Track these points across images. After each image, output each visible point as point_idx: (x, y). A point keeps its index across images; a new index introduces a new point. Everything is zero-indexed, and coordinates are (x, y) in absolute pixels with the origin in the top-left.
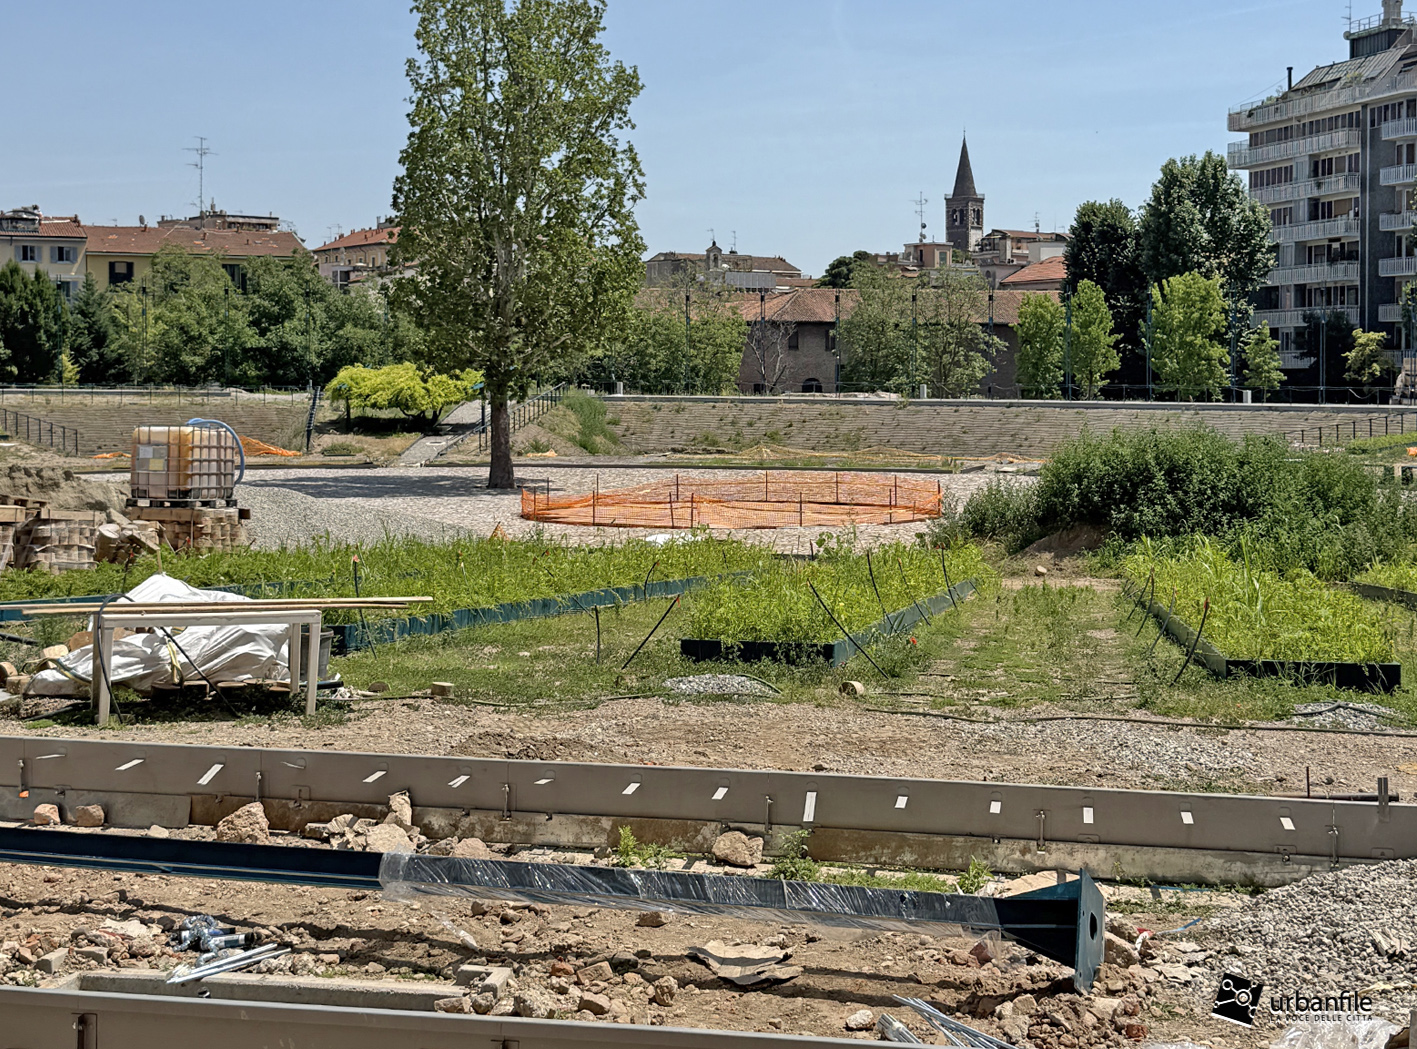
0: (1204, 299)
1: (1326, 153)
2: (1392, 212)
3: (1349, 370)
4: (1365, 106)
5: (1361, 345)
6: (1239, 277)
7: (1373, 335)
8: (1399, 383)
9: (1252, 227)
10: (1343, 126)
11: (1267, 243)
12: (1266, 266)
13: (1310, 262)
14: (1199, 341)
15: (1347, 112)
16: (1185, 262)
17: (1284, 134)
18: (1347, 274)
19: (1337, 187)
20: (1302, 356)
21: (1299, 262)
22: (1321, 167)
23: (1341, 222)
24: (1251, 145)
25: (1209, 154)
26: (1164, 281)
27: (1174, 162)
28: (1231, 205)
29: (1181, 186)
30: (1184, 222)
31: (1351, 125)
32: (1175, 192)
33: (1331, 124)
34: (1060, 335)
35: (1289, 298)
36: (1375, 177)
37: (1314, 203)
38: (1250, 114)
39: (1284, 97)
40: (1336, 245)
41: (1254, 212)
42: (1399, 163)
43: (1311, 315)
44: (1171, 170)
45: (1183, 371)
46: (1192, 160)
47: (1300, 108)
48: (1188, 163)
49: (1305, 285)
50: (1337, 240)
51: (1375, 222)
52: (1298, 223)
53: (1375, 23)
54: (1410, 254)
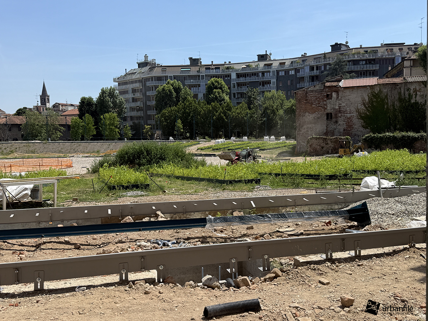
0: (114, 119)
1: (135, 88)
2: (149, 101)
3: (144, 134)
4: (142, 78)
5: (146, 128)
6: (119, 114)
7: (148, 126)
8: (155, 136)
9: (121, 103)
10: (138, 82)
11: (125, 107)
12: (125, 112)
13: (133, 111)
14: (113, 128)
15: (139, 79)
16: (108, 111)
17: (126, 83)
18: (141, 114)
19: (138, 95)
20: (133, 131)
21: (130, 111)
22: (134, 91)
23: (139, 103)
24: (118, 85)
25: (111, 87)
26: (104, 114)
27: (104, 88)
28: (117, 98)
29: (106, 94)
30: (107, 102)
31: (140, 82)
32: (104, 95)
33: (135, 82)
34: (81, 126)
35: (129, 119)
36: (145, 93)
37: (133, 99)
38: (118, 79)
39: (125, 75)
40: (138, 108)
41: (122, 100)
42: (150, 91)
43: (134, 122)
44: (103, 90)
45: (110, 134)
46: (107, 88)
47: (129, 78)
48: (107, 89)
49: (132, 116)
50: (138, 106)
51: (146, 103)
52: (130, 103)
53: (143, 61)
54: (153, 110)
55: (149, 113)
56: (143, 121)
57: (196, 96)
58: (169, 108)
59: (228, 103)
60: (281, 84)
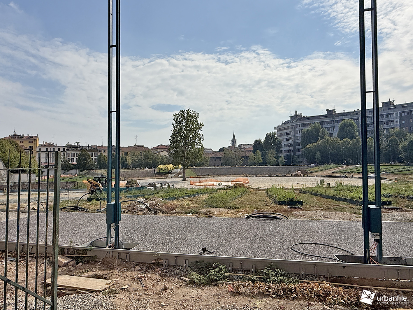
1: (288, 132)
2: (297, 140)
4: (293, 126)
7: (296, 156)
10: (290, 128)
13: (286, 147)
15: (291, 126)
17: (282, 130)
18: (291, 148)
20: (285, 160)
21: (284, 147)
22: (287, 134)
23: (290, 141)
24: (278, 131)
25: (272, 132)
29: (269, 137)
33: (288, 128)
34: (254, 158)
35: (283, 152)
36: (295, 135)
37: (286, 139)
38: (277, 127)
39: (282, 125)
40: (290, 144)
42: (298, 133)
43: (287, 154)
46: (270, 133)
47: (284, 126)
49: (286, 150)
51: (295, 141)
52: (284, 142)
53: (294, 115)
54: (300, 145)
55: (297, 147)
56: (292, 153)
57: (331, 135)
58: (311, 144)
59: (357, 139)
60: (403, 122)
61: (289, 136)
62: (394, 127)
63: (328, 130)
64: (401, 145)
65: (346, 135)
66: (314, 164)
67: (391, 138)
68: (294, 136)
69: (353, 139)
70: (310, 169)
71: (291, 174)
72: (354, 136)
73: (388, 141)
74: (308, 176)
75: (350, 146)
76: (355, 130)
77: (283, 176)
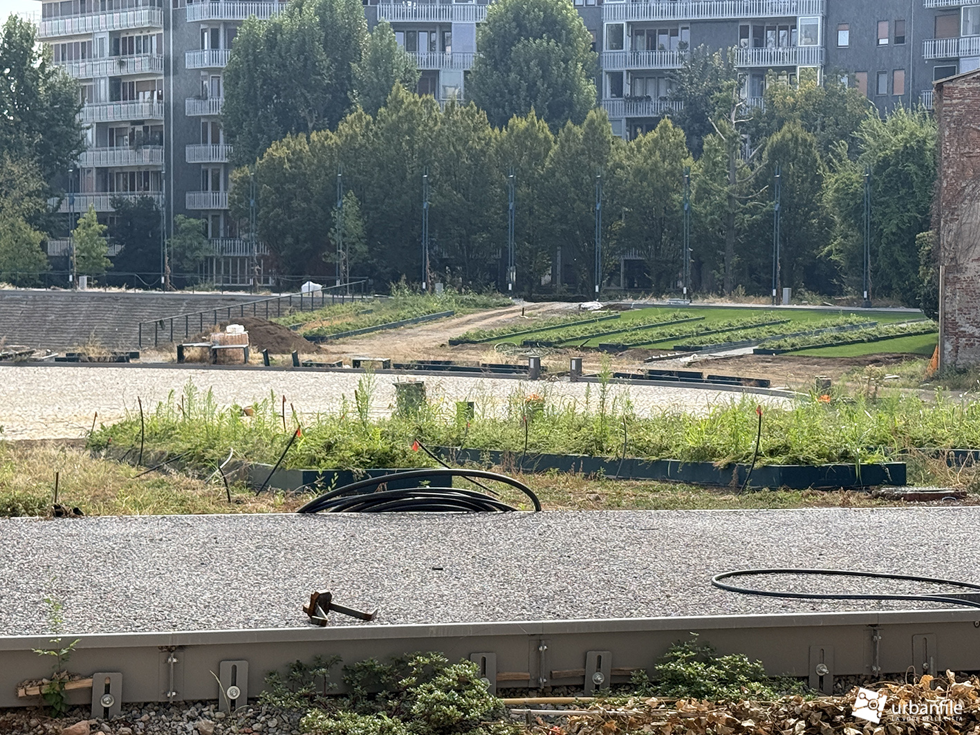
1: (127, 31)
2: (197, 97)
5: (183, 231)
7: (193, 221)
13: (111, 145)
17: (81, 7)
20: (111, 243)
21: (100, 144)
23: (144, 104)
35: (91, 182)
49: (106, 169)
50: (141, 122)
51: (179, 106)
52: (100, 103)
54: (216, 141)
55: (196, 154)
56: (162, 198)
57: (429, 81)
58: (302, 137)
59: (592, 122)
60: (844, 39)
61: (138, 65)
62: (794, 68)
63: (411, 45)
64: (831, 181)
65: (523, 94)
66: (319, 286)
67: (777, 137)
68: (171, 66)
69: (569, 123)
70: (300, 316)
71: (180, 349)
72: (570, 105)
73: (762, 150)
74: (296, 365)
75: (552, 172)
76: (580, 65)
77: (121, 361)
